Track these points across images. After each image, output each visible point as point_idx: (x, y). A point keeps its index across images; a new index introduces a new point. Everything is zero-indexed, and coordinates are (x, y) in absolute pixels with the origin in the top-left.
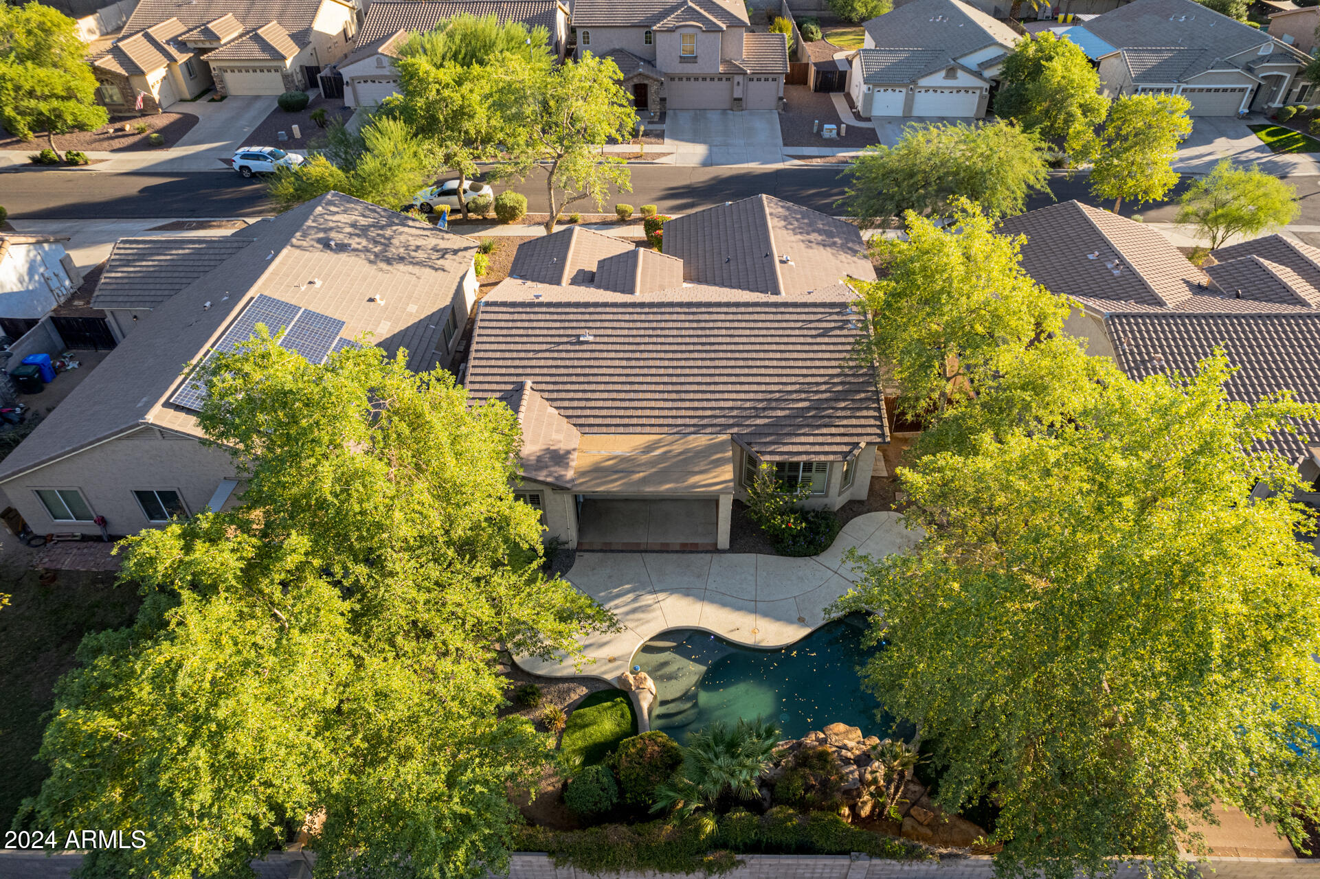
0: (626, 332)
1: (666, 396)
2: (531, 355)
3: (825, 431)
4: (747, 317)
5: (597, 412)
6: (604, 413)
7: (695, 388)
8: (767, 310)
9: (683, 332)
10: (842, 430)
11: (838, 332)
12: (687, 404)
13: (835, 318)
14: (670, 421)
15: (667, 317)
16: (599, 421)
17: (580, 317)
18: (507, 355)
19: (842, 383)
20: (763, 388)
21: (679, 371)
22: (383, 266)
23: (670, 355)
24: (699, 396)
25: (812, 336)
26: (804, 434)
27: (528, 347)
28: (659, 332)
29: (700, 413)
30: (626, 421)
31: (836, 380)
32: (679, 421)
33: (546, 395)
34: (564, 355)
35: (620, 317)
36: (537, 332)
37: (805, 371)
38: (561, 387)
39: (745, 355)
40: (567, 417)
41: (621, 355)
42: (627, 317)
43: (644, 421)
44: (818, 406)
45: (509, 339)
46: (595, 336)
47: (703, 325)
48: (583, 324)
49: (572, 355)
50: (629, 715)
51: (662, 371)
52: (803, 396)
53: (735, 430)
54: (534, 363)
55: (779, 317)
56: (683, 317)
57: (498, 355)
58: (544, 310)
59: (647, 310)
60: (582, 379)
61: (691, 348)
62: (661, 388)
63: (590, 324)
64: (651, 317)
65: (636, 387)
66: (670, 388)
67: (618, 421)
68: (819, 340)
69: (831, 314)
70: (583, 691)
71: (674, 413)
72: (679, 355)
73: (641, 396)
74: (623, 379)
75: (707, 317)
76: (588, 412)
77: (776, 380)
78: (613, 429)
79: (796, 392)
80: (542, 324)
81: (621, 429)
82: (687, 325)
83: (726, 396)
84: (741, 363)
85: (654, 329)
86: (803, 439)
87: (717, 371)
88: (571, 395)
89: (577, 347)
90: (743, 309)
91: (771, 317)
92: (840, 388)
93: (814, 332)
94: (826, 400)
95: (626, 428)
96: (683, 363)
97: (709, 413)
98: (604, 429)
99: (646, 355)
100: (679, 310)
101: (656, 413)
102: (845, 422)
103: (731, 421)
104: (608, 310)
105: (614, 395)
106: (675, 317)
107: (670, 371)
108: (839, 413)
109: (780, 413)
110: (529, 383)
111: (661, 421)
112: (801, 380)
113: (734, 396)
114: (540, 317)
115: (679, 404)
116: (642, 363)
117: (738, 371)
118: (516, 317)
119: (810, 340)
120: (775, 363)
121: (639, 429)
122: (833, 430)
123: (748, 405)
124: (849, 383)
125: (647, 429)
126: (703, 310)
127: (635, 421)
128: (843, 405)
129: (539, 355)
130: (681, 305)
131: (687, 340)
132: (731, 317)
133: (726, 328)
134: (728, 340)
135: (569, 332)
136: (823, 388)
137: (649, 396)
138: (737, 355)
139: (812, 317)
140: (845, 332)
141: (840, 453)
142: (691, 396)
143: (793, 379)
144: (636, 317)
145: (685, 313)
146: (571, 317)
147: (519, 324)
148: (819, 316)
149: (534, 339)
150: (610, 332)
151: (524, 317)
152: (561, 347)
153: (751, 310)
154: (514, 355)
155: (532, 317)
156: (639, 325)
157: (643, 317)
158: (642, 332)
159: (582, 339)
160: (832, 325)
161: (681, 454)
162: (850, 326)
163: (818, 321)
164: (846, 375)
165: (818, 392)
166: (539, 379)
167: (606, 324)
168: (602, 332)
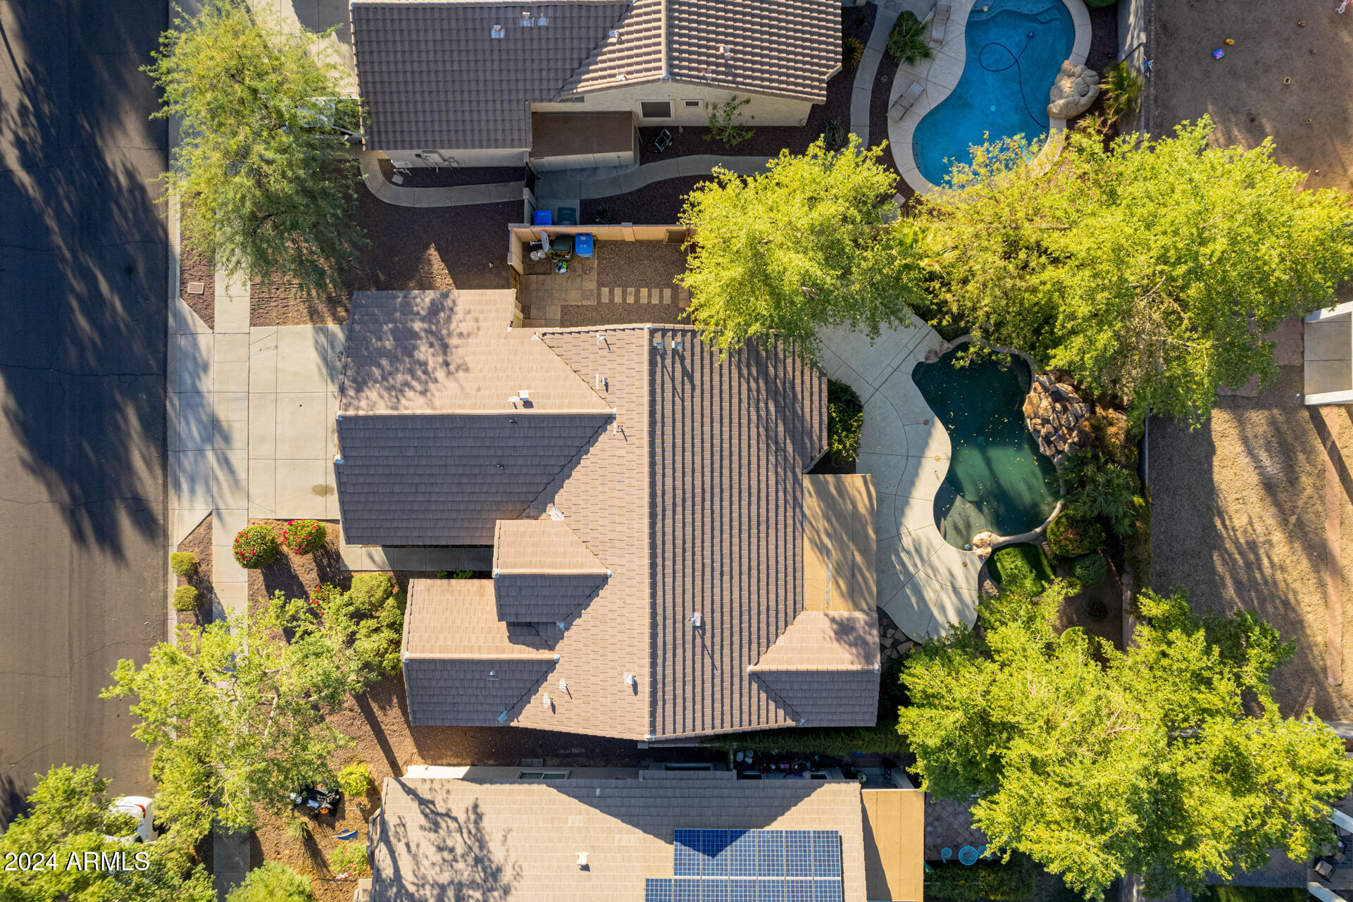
0: (689, 580)
1: (763, 535)
2: (718, 673)
3: (798, 389)
4: (669, 454)
5: (781, 598)
6: (781, 592)
7: (754, 507)
8: (659, 432)
9: (689, 520)
10: (798, 373)
11: (688, 362)
12: (772, 514)
13: (668, 362)
14: (790, 529)
15: (669, 538)
16: (790, 595)
17: (669, 630)
18: (718, 696)
19: (748, 367)
20: (754, 442)
21: (736, 524)
23: (717, 533)
24: (763, 503)
25: (693, 388)
26: (802, 409)
27: (708, 676)
28: (689, 545)
29: (781, 502)
30: (790, 570)
31: (745, 372)
32: (790, 522)
33: (763, 649)
34: (717, 639)
35: (669, 588)
36: (689, 670)
37: (735, 401)
38: (754, 637)
39: (717, 458)
40: (786, 625)
41: (717, 582)
42: (669, 580)
43: (790, 554)
44: (773, 393)
45: (698, 698)
46: (694, 610)
47: (679, 501)
48: (679, 625)
49: (717, 631)
50: (1008, 550)
51: (736, 540)
52: (762, 405)
53: (798, 471)
54: (727, 668)
55: (668, 421)
56: (669, 521)
57: (718, 705)
58: (659, 669)
59: (659, 560)
60: (745, 617)
61: (708, 512)
62: (754, 540)
63: (679, 617)
64: (669, 555)
65: (754, 564)
66: (754, 531)
67: (790, 578)
68: (697, 382)
69: (663, 366)
70: (988, 584)
71: (781, 527)
72: (717, 524)
73: (763, 559)
74: (745, 577)
75: (669, 496)
76: (781, 607)
77: (745, 429)
78: (798, 582)
79: (758, 412)
80: (679, 668)
81: (798, 574)
82: (679, 517)
83: (763, 478)
84: (726, 462)
85: (684, 551)
86: (807, 409)
87: (736, 486)
88: (763, 625)
89: (708, 627)
90: (659, 459)
91: (668, 430)
92: (754, 370)
93: (688, 387)
94: (767, 383)
95: (797, 571)
96: (726, 520)
97: (781, 494)
98: (799, 590)
99: (717, 557)
100: (659, 525)
101: (781, 543)
102: (790, 369)
103: (789, 474)
104: (659, 601)
105: (763, 584)
106: (669, 530)
107: (735, 532)
108: (781, 373)
109: (781, 429)
110: (750, 668)
111: (790, 538)
112: (744, 405)
113: (763, 471)
114: (669, 671)
115: (772, 521)
116: (726, 561)
117: (735, 465)
118: (669, 697)
119: (698, 391)
120: (726, 429)
121: (798, 558)
122: (798, 381)
123: (772, 459)
124: (748, 359)
125: (798, 550)
126: (659, 500)
127: (790, 563)
128: (771, 370)
129: (718, 663)
130: (653, 525)
131: (698, 516)
132: (669, 471)
133: (684, 476)
134: (698, 475)
135: (689, 638)
136: (753, 385)
137: (763, 551)
138: (717, 466)
139: (668, 386)
140: (688, 354)
142: (763, 511)
143: (744, 412)
144: (669, 570)
145: (664, 519)
146: (669, 638)
147: (679, 692)
148: (667, 378)
149: (698, 673)
150: (688, 596)
151: (669, 688)
152: (708, 644)
153: (659, 450)
154: (718, 688)
155: (669, 679)
156: (679, 567)
157: (669, 563)
158: (689, 563)
159: (698, 624)
160: (678, 366)
161: (829, 521)
162: (680, 348)
163: (673, 380)
164: (740, 361)
165: (758, 391)
166: (745, 659)
167: (679, 600)
168: (689, 605)
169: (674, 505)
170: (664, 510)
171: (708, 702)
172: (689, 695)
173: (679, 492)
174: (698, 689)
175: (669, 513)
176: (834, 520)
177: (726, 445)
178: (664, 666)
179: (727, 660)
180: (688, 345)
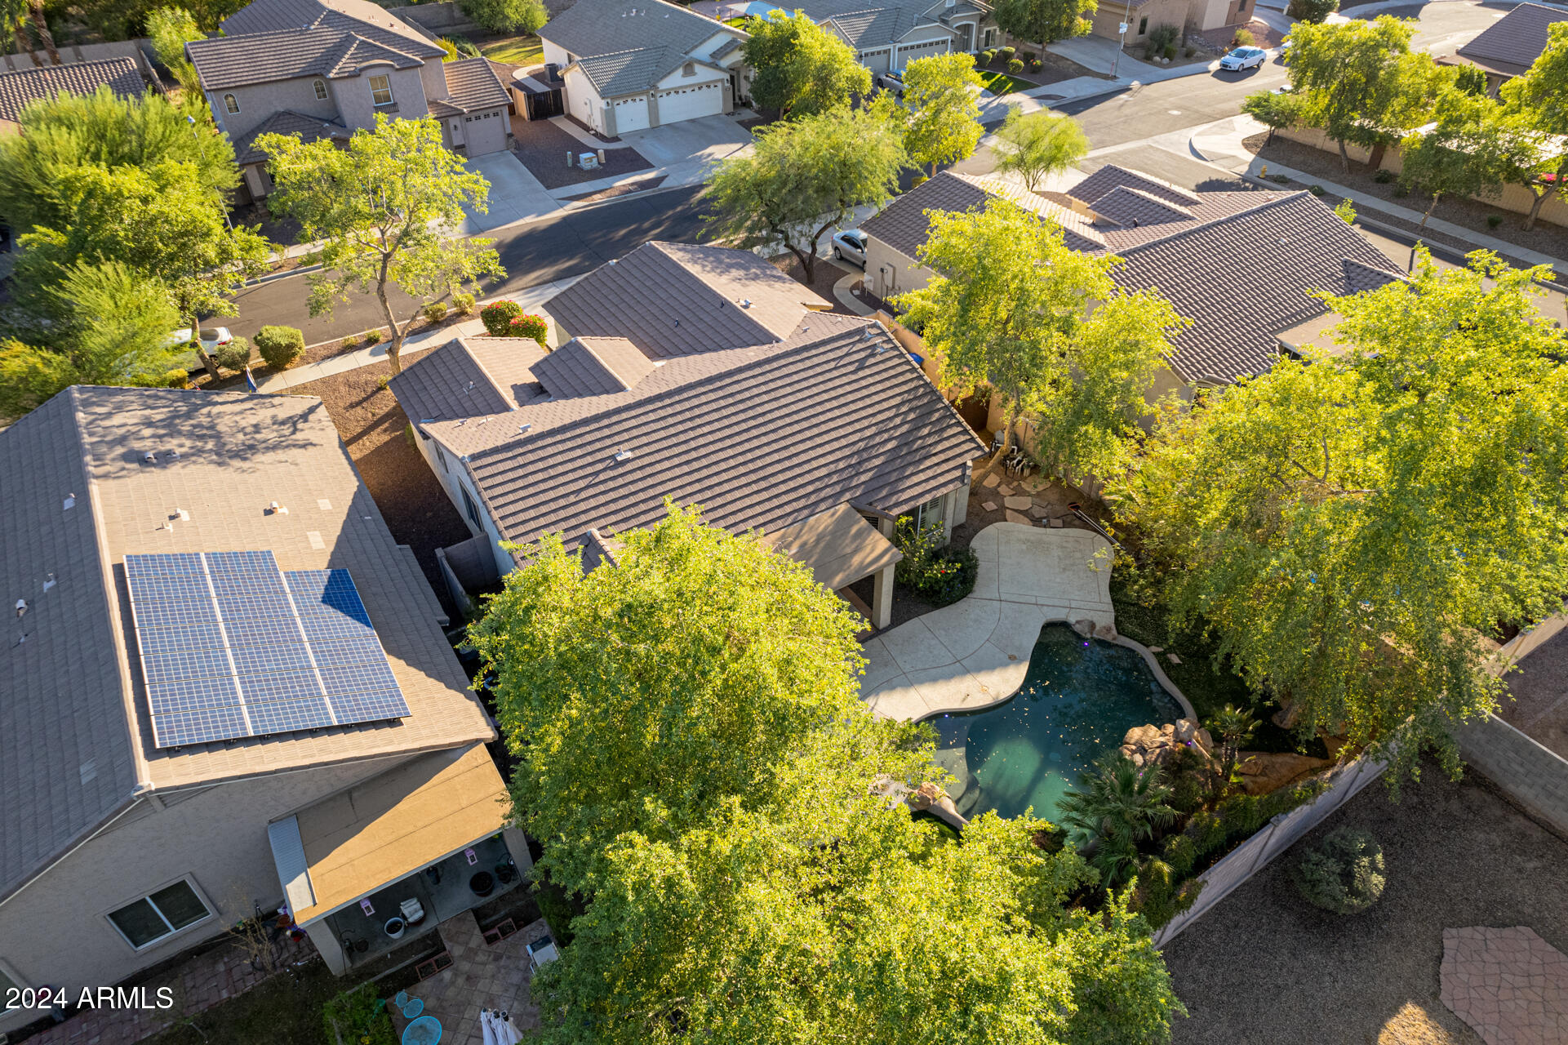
0: (663, 434)
2: (572, 499)
3: (928, 463)
4: (777, 374)
7: (779, 467)
8: (791, 360)
9: (725, 412)
10: (942, 457)
11: (872, 361)
12: (783, 488)
13: (860, 346)
14: (779, 512)
15: (696, 402)
17: (598, 435)
18: (544, 509)
19: (911, 410)
20: (844, 442)
21: (750, 456)
22: (237, 463)
23: (728, 442)
25: (853, 372)
26: (913, 474)
27: (562, 491)
28: (699, 421)
29: (802, 492)
31: (904, 409)
32: (788, 509)
34: (611, 485)
35: (644, 419)
36: (561, 469)
37: (870, 411)
38: (635, 522)
39: (804, 415)
41: (676, 461)
42: (652, 417)
44: (906, 441)
45: (532, 490)
46: (632, 450)
47: (739, 397)
48: (608, 442)
49: (620, 481)
51: (732, 463)
52: (886, 436)
53: (848, 496)
54: (583, 506)
55: (808, 363)
56: (712, 396)
57: (532, 513)
58: (549, 440)
59: (668, 401)
60: (651, 504)
61: (744, 426)
62: (744, 480)
63: (617, 439)
64: (678, 408)
65: (717, 490)
66: (753, 477)
68: (861, 374)
69: (854, 343)
71: (776, 502)
72: (737, 439)
73: (729, 497)
74: (697, 487)
75: (736, 388)
77: (850, 429)
79: (876, 434)
80: (559, 459)
82: (722, 403)
83: (815, 464)
84: (805, 424)
85: (691, 419)
86: (915, 479)
87: (788, 442)
89: (621, 470)
90: (767, 367)
91: (801, 366)
92: (912, 416)
93: (851, 368)
94: (909, 432)
96: (747, 446)
97: (810, 488)
100: (703, 389)
102: (939, 448)
103: (838, 488)
104: (624, 416)
106: (704, 399)
107: (741, 459)
108: (930, 440)
109: (877, 462)
110: (597, 534)
111: (770, 516)
112: (873, 420)
113: (822, 461)
114: (551, 451)
115: (775, 491)
116: (705, 462)
117: (808, 434)
118: (521, 461)
119: (854, 377)
120: (837, 412)
122: (935, 460)
123: (841, 465)
124: (918, 407)
126: (728, 381)
128: (926, 431)
129: (583, 495)
130: (700, 383)
131: (734, 419)
132: (761, 379)
133: (765, 393)
134: (775, 405)
135: (599, 456)
136: (898, 421)
137: (737, 494)
138: (796, 417)
139: (839, 353)
141: (956, 479)
143: (866, 423)
144: (662, 413)
146: (588, 438)
147: (531, 468)
148: (845, 350)
149: (562, 480)
150: (645, 440)
151: (531, 457)
152: (602, 477)
153: (775, 365)
154: (553, 506)
155: (542, 454)
156: (671, 421)
157: (670, 411)
158: (680, 428)
159: (619, 459)
160: (863, 354)
161: (818, 541)
162: (879, 350)
163: (847, 355)
164: (910, 401)
165: (896, 427)
166: (603, 522)
167: (635, 433)
168: (636, 443)
169: (731, 395)
170: (720, 388)
171: (532, 502)
172: (531, 479)
173: (747, 394)
174: (543, 486)
175: (721, 393)
176: (822, 545)
177: (822, 418)
178: (555, 444)
179: (593, 503)
180: (887, 355)
